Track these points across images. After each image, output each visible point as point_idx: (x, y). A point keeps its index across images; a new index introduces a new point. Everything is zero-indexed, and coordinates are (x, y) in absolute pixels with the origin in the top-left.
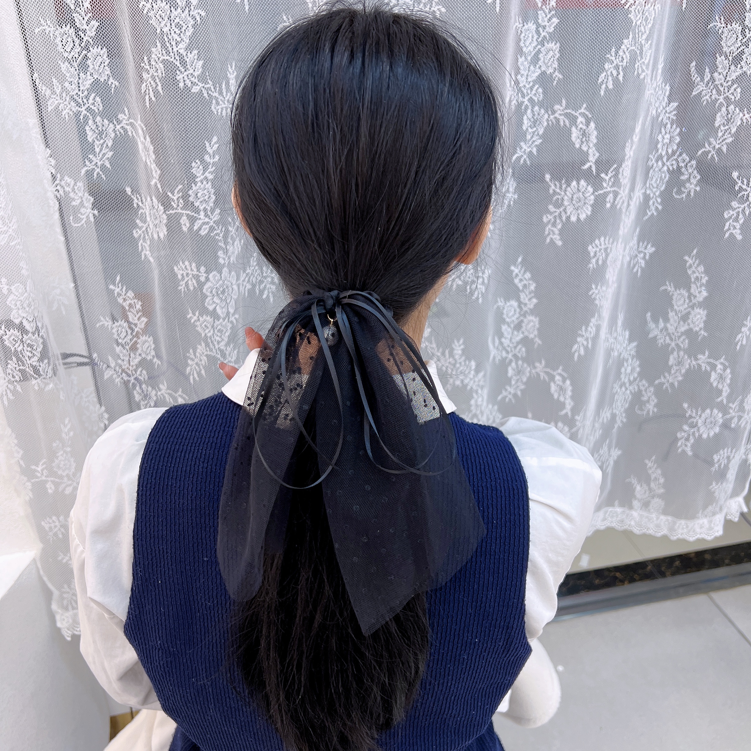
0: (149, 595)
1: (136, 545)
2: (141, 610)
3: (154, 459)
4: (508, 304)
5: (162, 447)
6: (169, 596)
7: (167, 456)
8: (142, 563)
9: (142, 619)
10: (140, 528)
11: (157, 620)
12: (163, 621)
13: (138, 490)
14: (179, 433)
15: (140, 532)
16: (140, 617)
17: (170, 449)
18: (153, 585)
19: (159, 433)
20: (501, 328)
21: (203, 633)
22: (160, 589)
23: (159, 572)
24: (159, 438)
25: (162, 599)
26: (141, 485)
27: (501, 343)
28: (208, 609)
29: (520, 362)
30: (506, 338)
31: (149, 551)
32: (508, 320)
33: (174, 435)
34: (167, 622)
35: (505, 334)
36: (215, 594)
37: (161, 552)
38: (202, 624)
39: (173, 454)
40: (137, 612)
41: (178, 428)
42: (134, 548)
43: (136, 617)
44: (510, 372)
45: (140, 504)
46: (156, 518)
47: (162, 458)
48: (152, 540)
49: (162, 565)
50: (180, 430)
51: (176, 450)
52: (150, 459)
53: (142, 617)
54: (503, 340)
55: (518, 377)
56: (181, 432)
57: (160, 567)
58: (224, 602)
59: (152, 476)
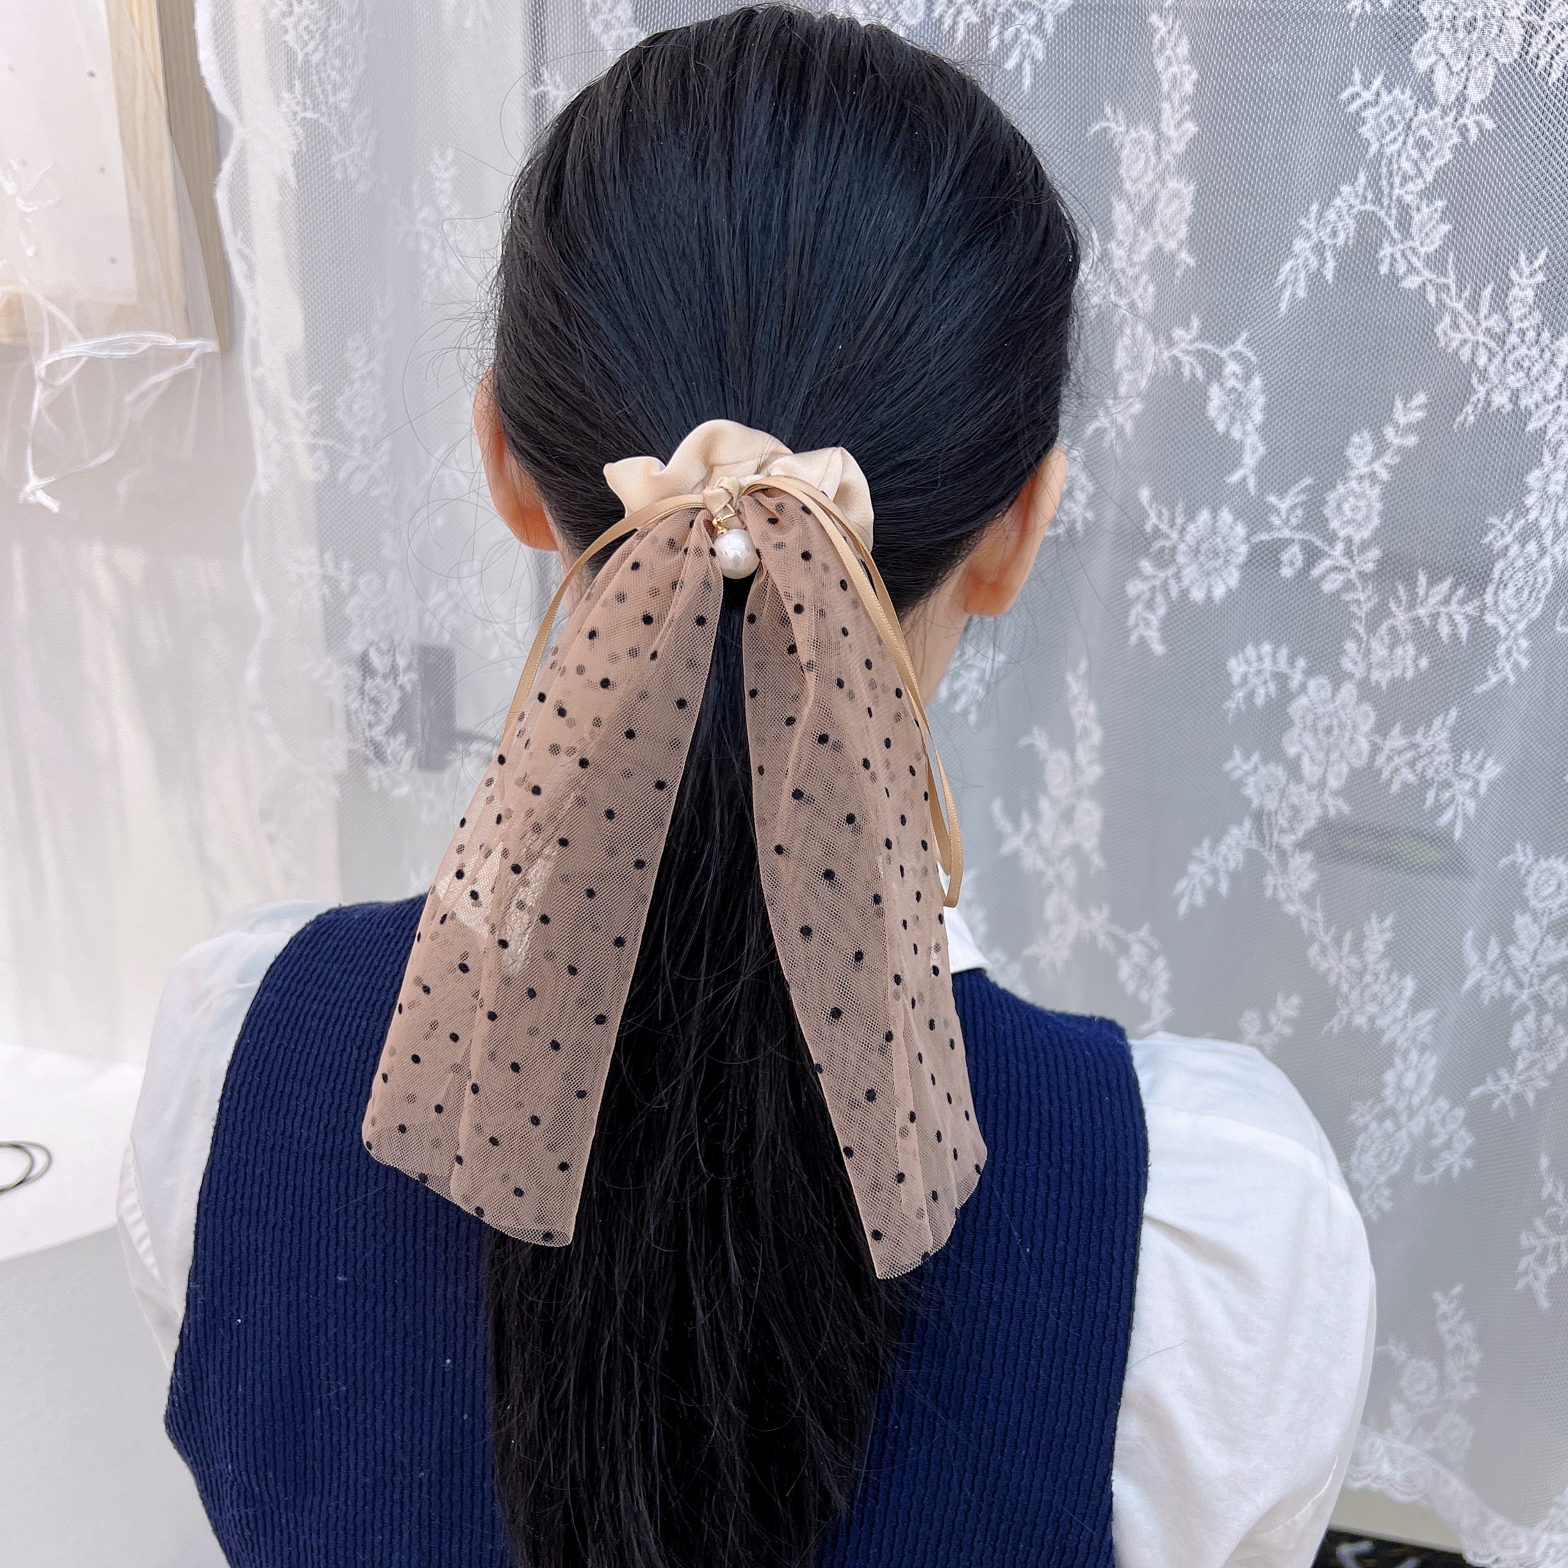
0: (218, 1352)
1: (202, 1225)
2: (198, 1384)
3: (265, 1028)
4: (1543, 864)
5: (285, 1003)
6: (257, 1358)
7: (291, 1025)
8: (209, 1271)
9: (200, 1405)
10: (214, 1186)
11: (229, 1412)
12: (241, 1416)
13: (223, 1096)
14: (326, 971)
15: (213, 1195)
16: (196, 1402)
17: (302, 1009)
18: (227, 1325)
19: (288, 969)
20: (1512, 919)
21: (327, 1460)
22: (242, 1339)
23: (243, 1294)
24: (284, 980)
25: (242, 1366)
26: (230, 1084)
27: (1506, 958)
28: (342, 1400)
29: (1548, 1019)
30: (1521, 948)
31: (227, 1242)
32: (1533, 903)
33: (315, 977)
34: (249, 1420)
35: (1523, 938)
36: (359, 1365)
37: (252, 1249)
38: (327, 1436)
39: (304, 1022)
40: (190, 1389)
41: (326, 962)
42: (197, 1233)
43: (186, 1400)
44: (1517, 1038)
45: (222, 1128)
46: (250, 1167)
47: (281, 1028)
48: (236, 1218)
49: (252, 1281)
50: (329, 965)
51: (311, 1013)
52: (257, 1028)
53: (200, 1401)
54: (1512, 950)
55: (1537, 1055)
56: (330, 970)
57: (247, 1285)
58: (379, 1388)
59: (255, 1068)
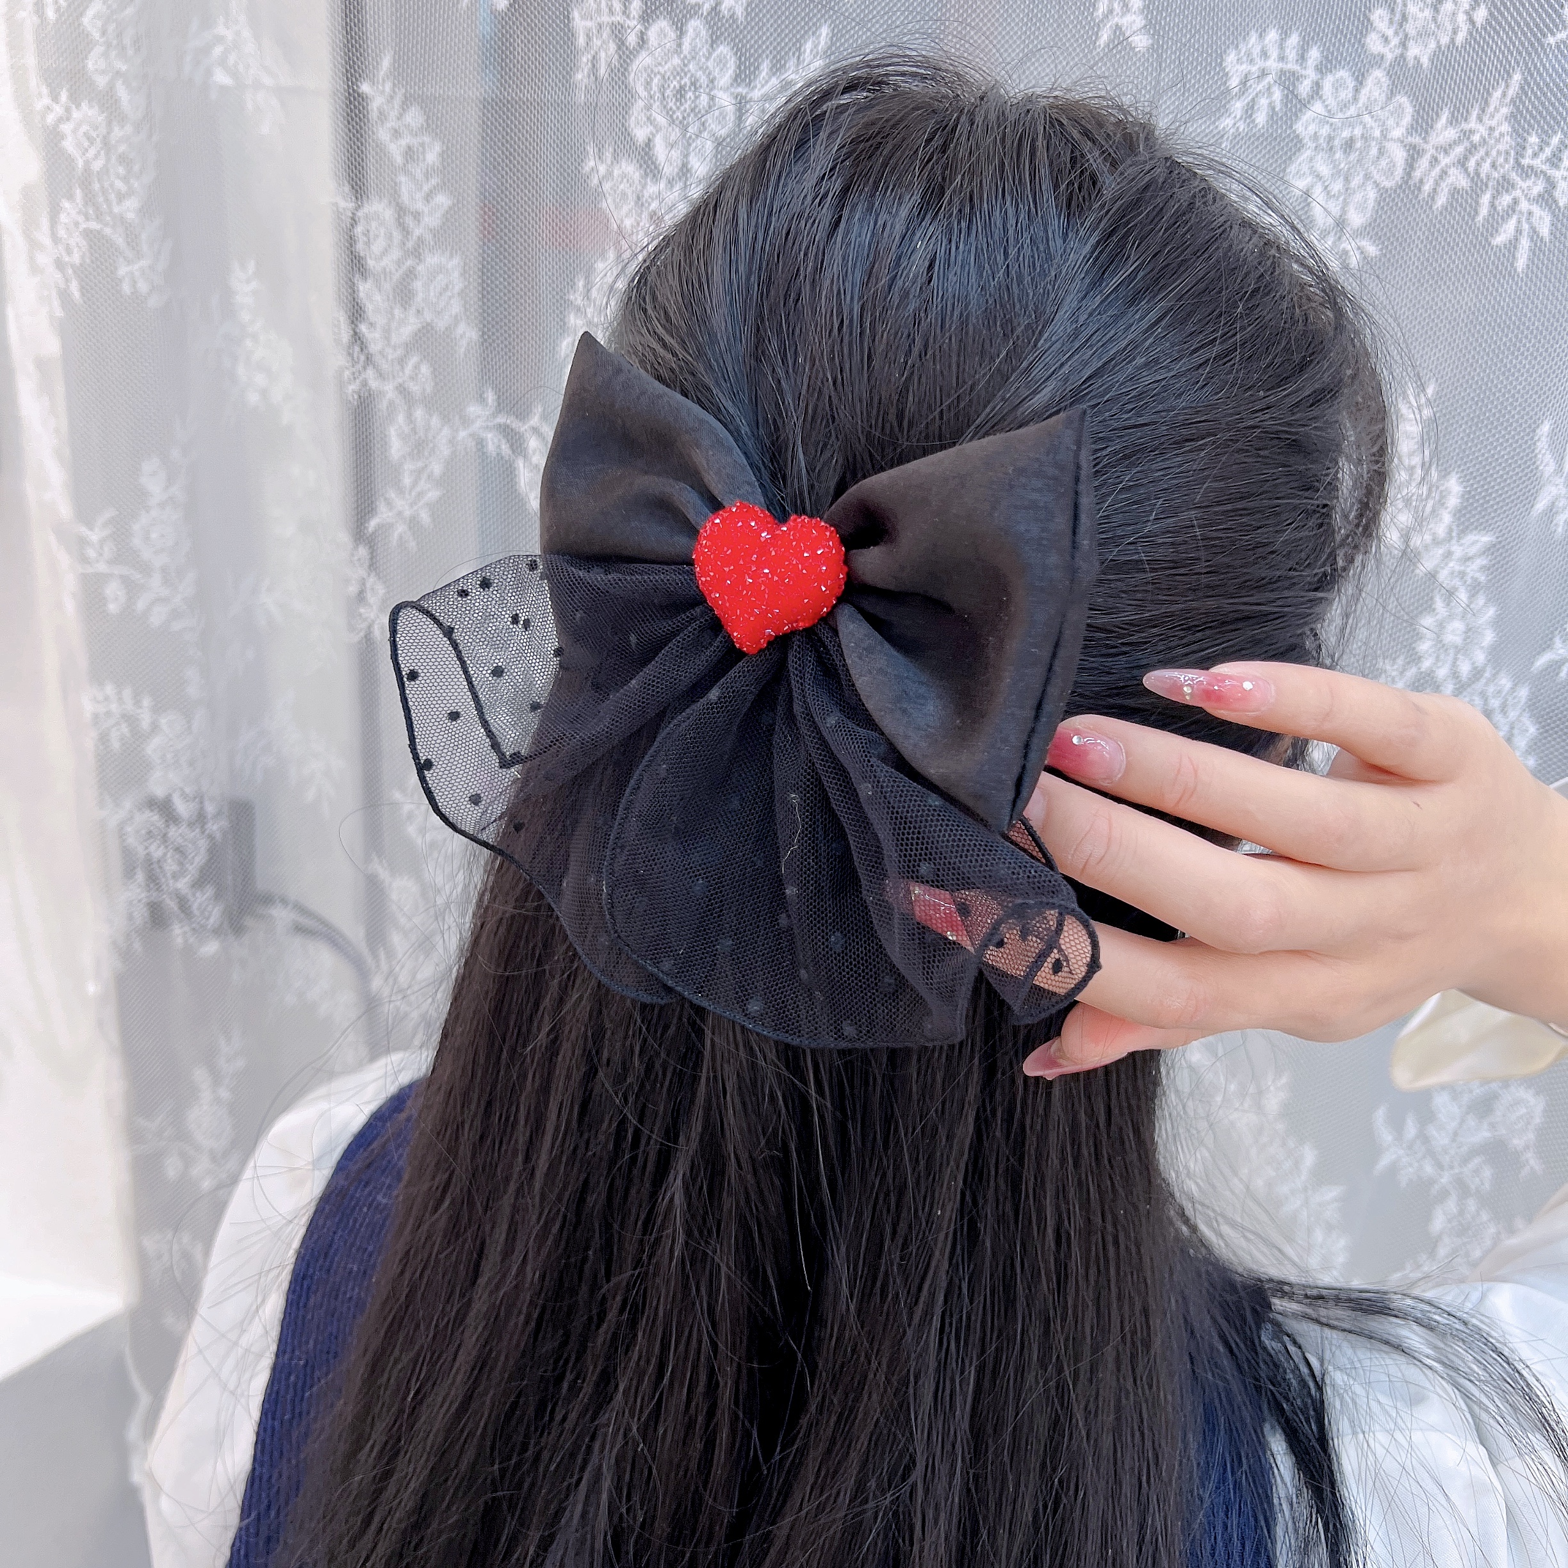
27: (1424, 1137)
29: (1471, 1205)
30: (1440, 1128)
35: (1442, 1117)
54: (1431, 1130)
55: (1459, 1242)
